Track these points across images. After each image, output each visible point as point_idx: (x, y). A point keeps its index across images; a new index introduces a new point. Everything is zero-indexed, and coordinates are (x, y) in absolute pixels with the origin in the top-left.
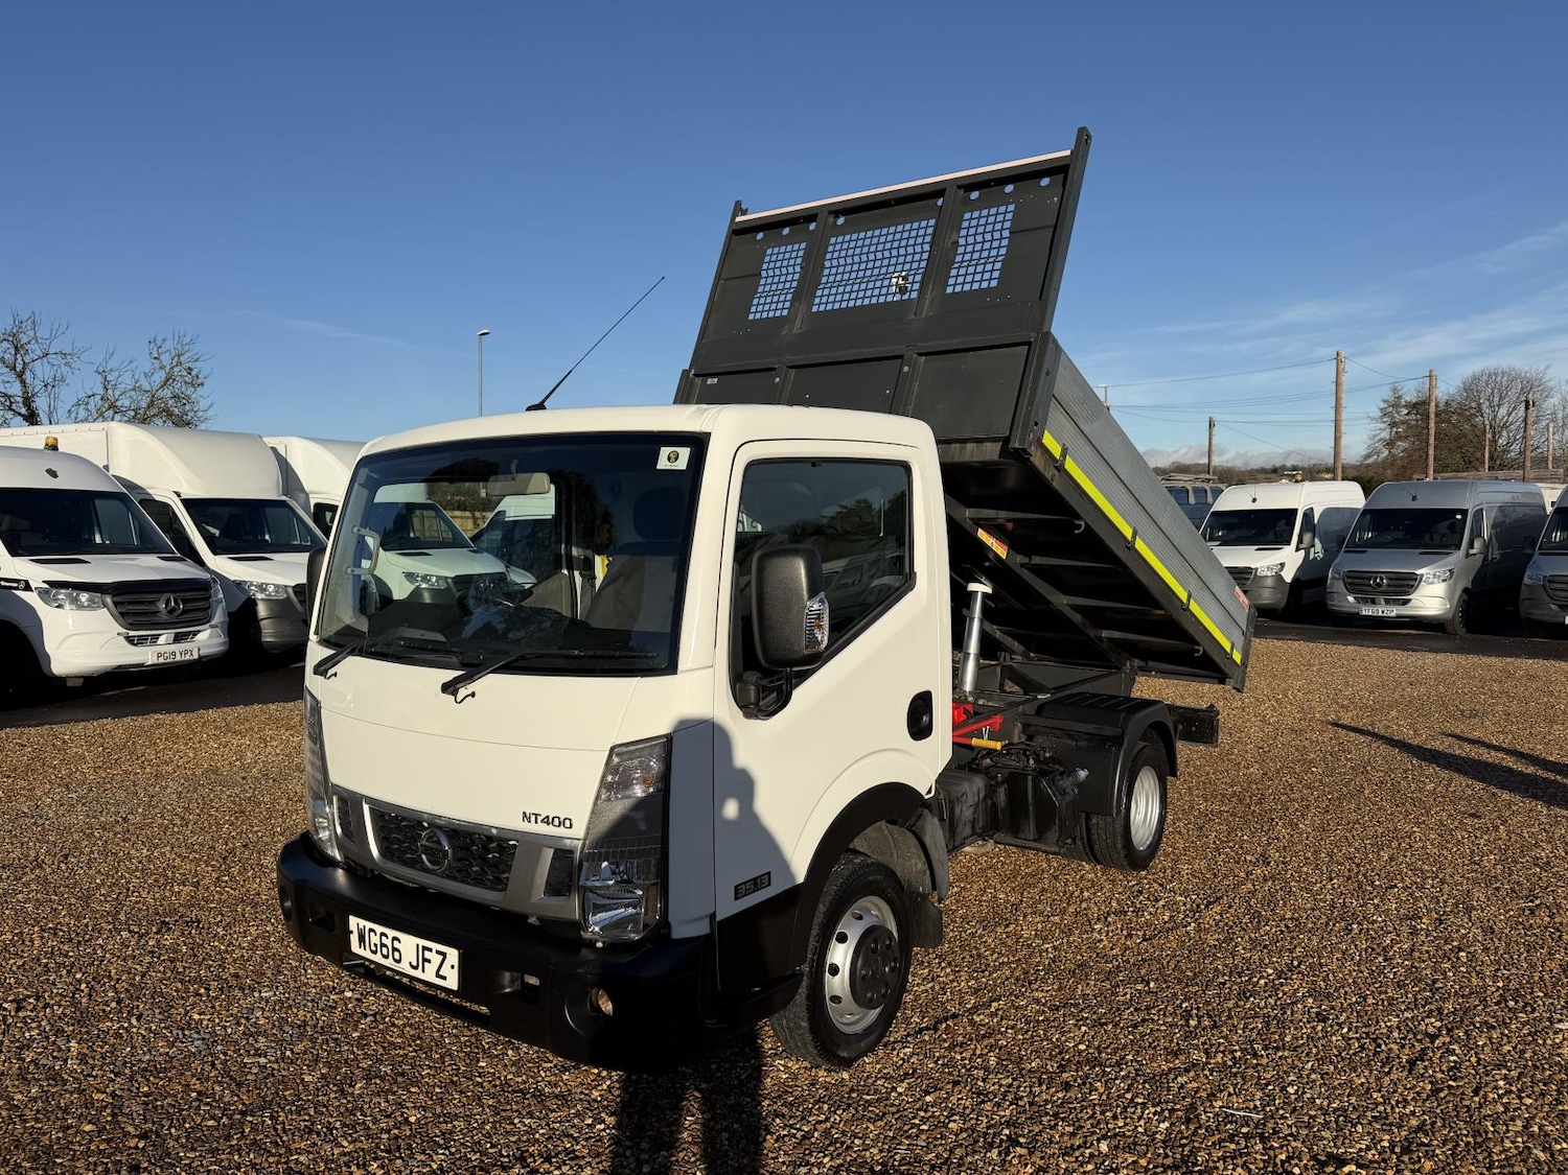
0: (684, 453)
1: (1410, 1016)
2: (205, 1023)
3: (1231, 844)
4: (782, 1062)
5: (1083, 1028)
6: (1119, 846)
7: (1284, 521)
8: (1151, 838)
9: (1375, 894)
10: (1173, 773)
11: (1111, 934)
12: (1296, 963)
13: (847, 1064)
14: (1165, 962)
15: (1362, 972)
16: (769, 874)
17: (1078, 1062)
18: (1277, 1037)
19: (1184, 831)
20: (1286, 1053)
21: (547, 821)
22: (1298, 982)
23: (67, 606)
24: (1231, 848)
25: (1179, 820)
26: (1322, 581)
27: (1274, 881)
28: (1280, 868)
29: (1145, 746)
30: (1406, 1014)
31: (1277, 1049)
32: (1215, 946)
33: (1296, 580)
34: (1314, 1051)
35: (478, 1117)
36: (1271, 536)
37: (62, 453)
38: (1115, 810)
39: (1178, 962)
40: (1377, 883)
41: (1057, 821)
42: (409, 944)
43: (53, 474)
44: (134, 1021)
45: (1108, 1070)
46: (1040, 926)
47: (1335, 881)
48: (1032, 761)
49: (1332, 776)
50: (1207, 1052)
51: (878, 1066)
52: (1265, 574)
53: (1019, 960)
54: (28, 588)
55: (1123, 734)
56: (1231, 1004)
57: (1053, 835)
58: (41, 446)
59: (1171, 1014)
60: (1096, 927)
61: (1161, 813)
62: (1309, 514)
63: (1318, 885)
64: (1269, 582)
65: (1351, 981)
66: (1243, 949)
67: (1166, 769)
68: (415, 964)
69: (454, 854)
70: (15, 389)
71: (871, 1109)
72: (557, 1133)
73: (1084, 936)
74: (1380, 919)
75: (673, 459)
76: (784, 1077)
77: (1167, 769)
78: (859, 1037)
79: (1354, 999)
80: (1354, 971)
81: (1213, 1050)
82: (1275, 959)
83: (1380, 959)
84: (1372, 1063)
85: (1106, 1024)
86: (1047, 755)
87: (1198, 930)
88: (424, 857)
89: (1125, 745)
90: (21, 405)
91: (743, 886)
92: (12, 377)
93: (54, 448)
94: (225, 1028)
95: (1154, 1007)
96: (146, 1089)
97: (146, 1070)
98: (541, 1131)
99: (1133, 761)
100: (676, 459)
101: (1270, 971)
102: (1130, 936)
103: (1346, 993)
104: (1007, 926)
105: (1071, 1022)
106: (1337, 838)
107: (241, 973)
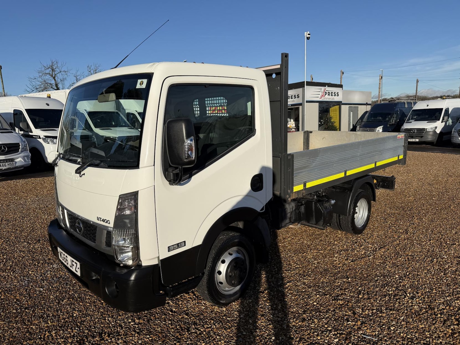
0: (145, 81)
1: (449, 299)
2: (32, 275)
3: (395, 225)
4: (204, 302)
5: (318, 296)
6: (350, 226)
7: (438, 113)
8: (363, 223)
9: (446, 247)
10: (374, 200)
11: (340, 258)
12: (408, 274)
13: (225, 305)
14: (357, 270)
15: (433, 279)
16: (185, 242)
17: (312, 310)
18: (392, 305)
19: (379, 220)
20: (394, 312)
21: (103, 221)
22: (407, 282)
24: (395, 227)
25: (379, 216)
26: (450, 133)
27: (408, 240)
28: (411, 235)
29: (362, 191)
30: (448, 298)
31: (391, 310)
32: (378, 265)
33: (441, 132)
34: (406, 311)
36: (434, 118)
37: (52, 99)
38: (348, 214)
39: (362, 270)
40: (448, 243)
41: (322, 218)
42: (69, 258)
43: (48, 105)
44: (12, 273)
45: (321, 314)
46: (315, 254)
47: (432, 241)
48: (315, 197)
49: (440, 201)
50: (362, 310)
51: (237, 306)
52: (429, 130)
53: (303, 267)
54: (40, 138)
55: (352, 187)
56: (377, 289)
57: (321, 223)
58: (46, 97)
59: (353, 292)
60: (335, 255)
61: (368, 215)
62: (447, 110)
63: (425, 242)
64: (431, 133)
65: (428, 282)
66: (389, 267)
67: (371, 198)
68: (71, 265)
69: (84, 229)
70: (53, 82)
71: (228, 324)
73: (330, 259)
74: (446, 257)
76: (203, 308)
78: (230, 296)
79: (428, 290)
80: (431, 278)
81: (365, 308)
82: (400, 272)
83: (442, 274)
84: (429, 319)
85: (327, 295)
86: (324, 194)
87: (374, 258)
88: (77, 229)
89: (353, 191)
90: (55, 86)
91: (172, 246)
92: (52, 78)
93: (50, 97)
94: (36, 277)
95: (348, 288)
97: (7, 290)
99: (356, 197)
101: (397, 276)
102: (347, 259)
103: (425, 287)
104: (303, 253)
105: (314, 293)
106: (437, 224)
107: (52, 258)
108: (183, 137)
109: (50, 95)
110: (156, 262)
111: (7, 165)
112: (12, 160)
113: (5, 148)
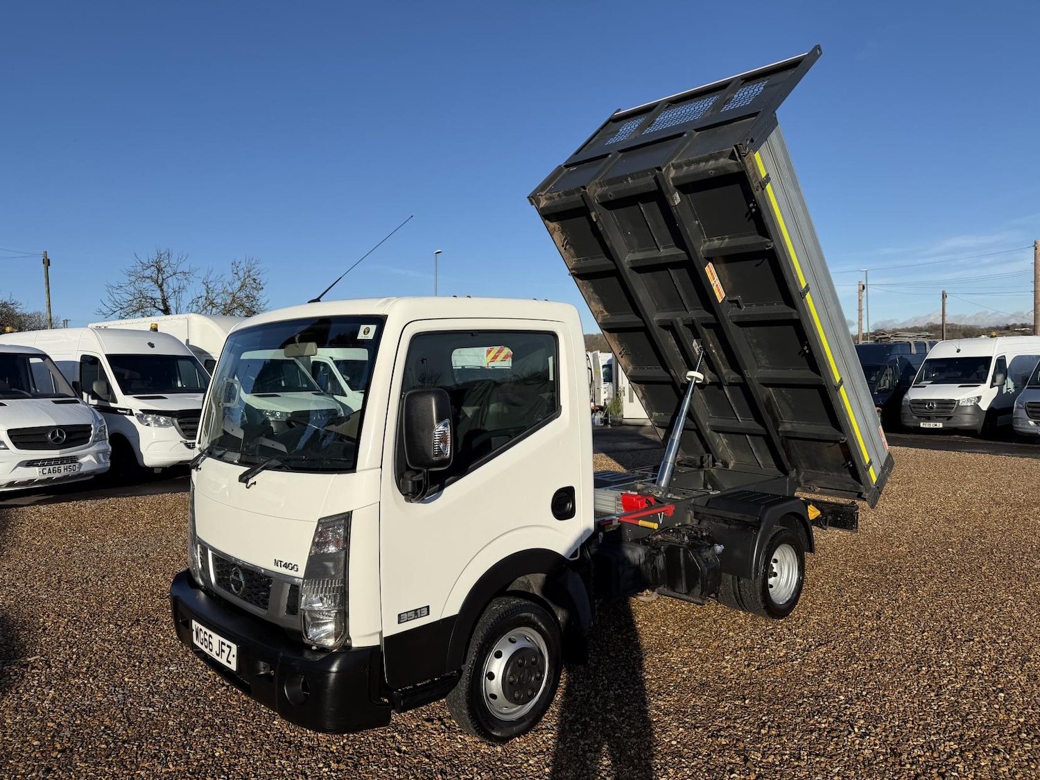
0: (373, 328)
1: (935, 739)
2: (130, 683)
3: (858, 603)
4: (462, 737)
5: (681, 729)
6: (759, 600)
7: (983, 366)
8: (790, 596)
9: (953, 645)
10: (811, 550)
11: (735, 663)
12: (864, 693)
13: (502, 741)
14: (766, 686)
15: (913, 703)
16: (428, 607)
17: (666, 753)
18: (822, 747)
19: (827, 591)
20: (822, 760)
21: (286, 566)
22: (859, 707)
23: (152, 424)
24: (856, 605)
25: (827, 583)
26: (1009, 410)
27: (878, 631)
28: (887, 622)
29: (783, 530)
30: (933, 738)
31: (817, 755)
32: (809, 676)
33: (991, 409)
34: (846, 759)
35: (256, 756)
36: (974, 377)
37: (161, 333)
38: (753, 575)
39: (776, 686)
40: (959, 637)
41: (700, 581)
42: (216, 639)
43: (152, 345)
44: (91, 680)
45: (683, 760)
46: (686, 654)
47: (926, 633)
48: (686, 538)
49: (962, 555)
50: (763, 755)
51: (524, 745)
52: (965, 404)
53: (660, 678)
54: (131, 414)
55: (760, 521)
56: (799, 720)
57: (697, 590)
58: (148, 329)
59: (750, 724)
60: (726, 657)
61: (799, 578)
62: (1001, 361)
63: (911, 636)
64: (969, 410)
65: (901, 709)
66: (829, 680)
67: (803, 546)
68: (218, 652)
69: (246, 585)
70: (158, 294)
71: (504, 773)
72: (298, 771)
73: (715, 664)
74: (948, 664)
75: (366, 333)
76: (459, 747)
77: (806, 546)
78: (511, 723)
79: (897, 723)
80: (908, 701)
81: (769, 752)
82: (850, 689)
83: (933, 694)
84: (887, 772)
85: (698, 728)
86: (704, 534)
87: (802, 664)
88: (232, 585)
89: (762, 529)
90: (160, 303)
91: (406, 614)
92: (156, 287)
93: (156, 330)
94: (139, 688)
95: (741, 717)
96: (79, 722)
97: (84, 710)
98: (288, 769)
99: (771, 540)
100: (368, 332)
101: (842, 697)
102: (748, 665)
103: (894, 717)
104: (663, 653)
105: (675, 724)
106: (944, 602)
107: (165, 654)
108: (432, 420)
109: (156, 325)
110: (375, 641)
111: (62, 469)
112: (73, 460)
113: (61, 434)
